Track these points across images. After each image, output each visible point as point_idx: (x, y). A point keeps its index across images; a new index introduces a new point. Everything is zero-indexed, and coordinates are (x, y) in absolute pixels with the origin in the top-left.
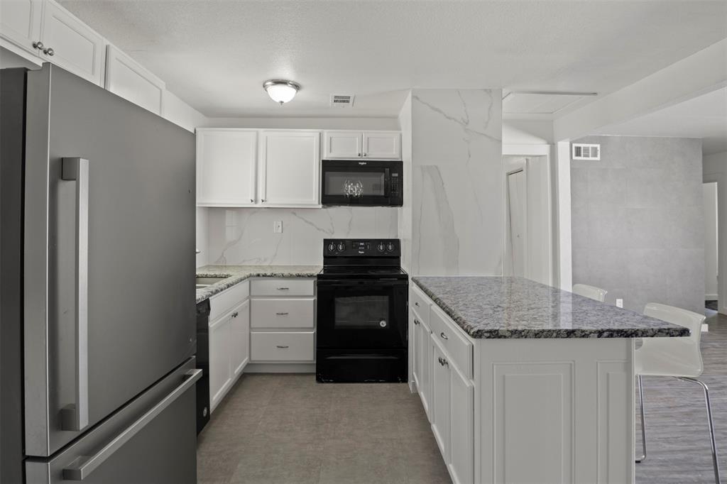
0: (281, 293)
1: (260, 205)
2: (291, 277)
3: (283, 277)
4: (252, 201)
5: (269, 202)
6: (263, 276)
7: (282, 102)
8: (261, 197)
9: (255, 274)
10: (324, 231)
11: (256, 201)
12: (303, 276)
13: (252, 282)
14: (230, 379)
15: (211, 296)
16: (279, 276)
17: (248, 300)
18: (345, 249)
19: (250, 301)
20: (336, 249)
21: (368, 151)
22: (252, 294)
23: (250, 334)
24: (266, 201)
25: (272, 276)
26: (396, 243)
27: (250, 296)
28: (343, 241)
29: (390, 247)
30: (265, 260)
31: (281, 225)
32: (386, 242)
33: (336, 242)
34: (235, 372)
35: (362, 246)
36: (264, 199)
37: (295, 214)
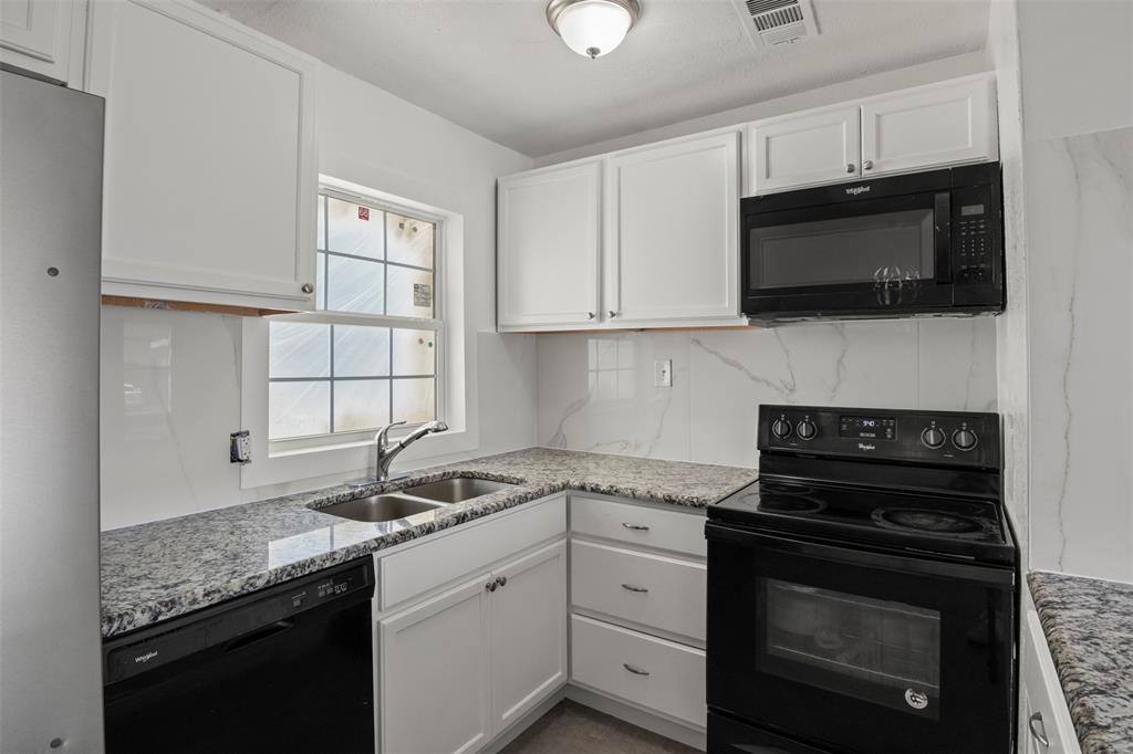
0: (633, 537)
1: (608, 324)
2: (651, 500)
3: (634, 497)
4: (592, 316)
5: (626, 316)
6: (592, 490)
7: (594, 51)
8: (610, 305)
9: (577, 484)
10: (769, 384)
11: (601, 316)
12: (679, 503)
13: (574, 502)
14: (480, 735)
15: (376, 549)
16: (627, 496)
17: (565, 541)
18: (817, 433)
19: (569, 544)
20: (791, 433)
21: (878, 155)
22: (574, 527)
23: (569, 618)
24: (619, 314)
25: (612, 493)
26: (987, 426)
27: (569, 532)
28: (813, 412)
29: (963, 438)
30: (637, 447)
31: (667, 368)
32: (948, 421)
33: (793, 414)
34: (505, 716)
35: (868, 429)
36: (615, 312)
37: (699, 343)
